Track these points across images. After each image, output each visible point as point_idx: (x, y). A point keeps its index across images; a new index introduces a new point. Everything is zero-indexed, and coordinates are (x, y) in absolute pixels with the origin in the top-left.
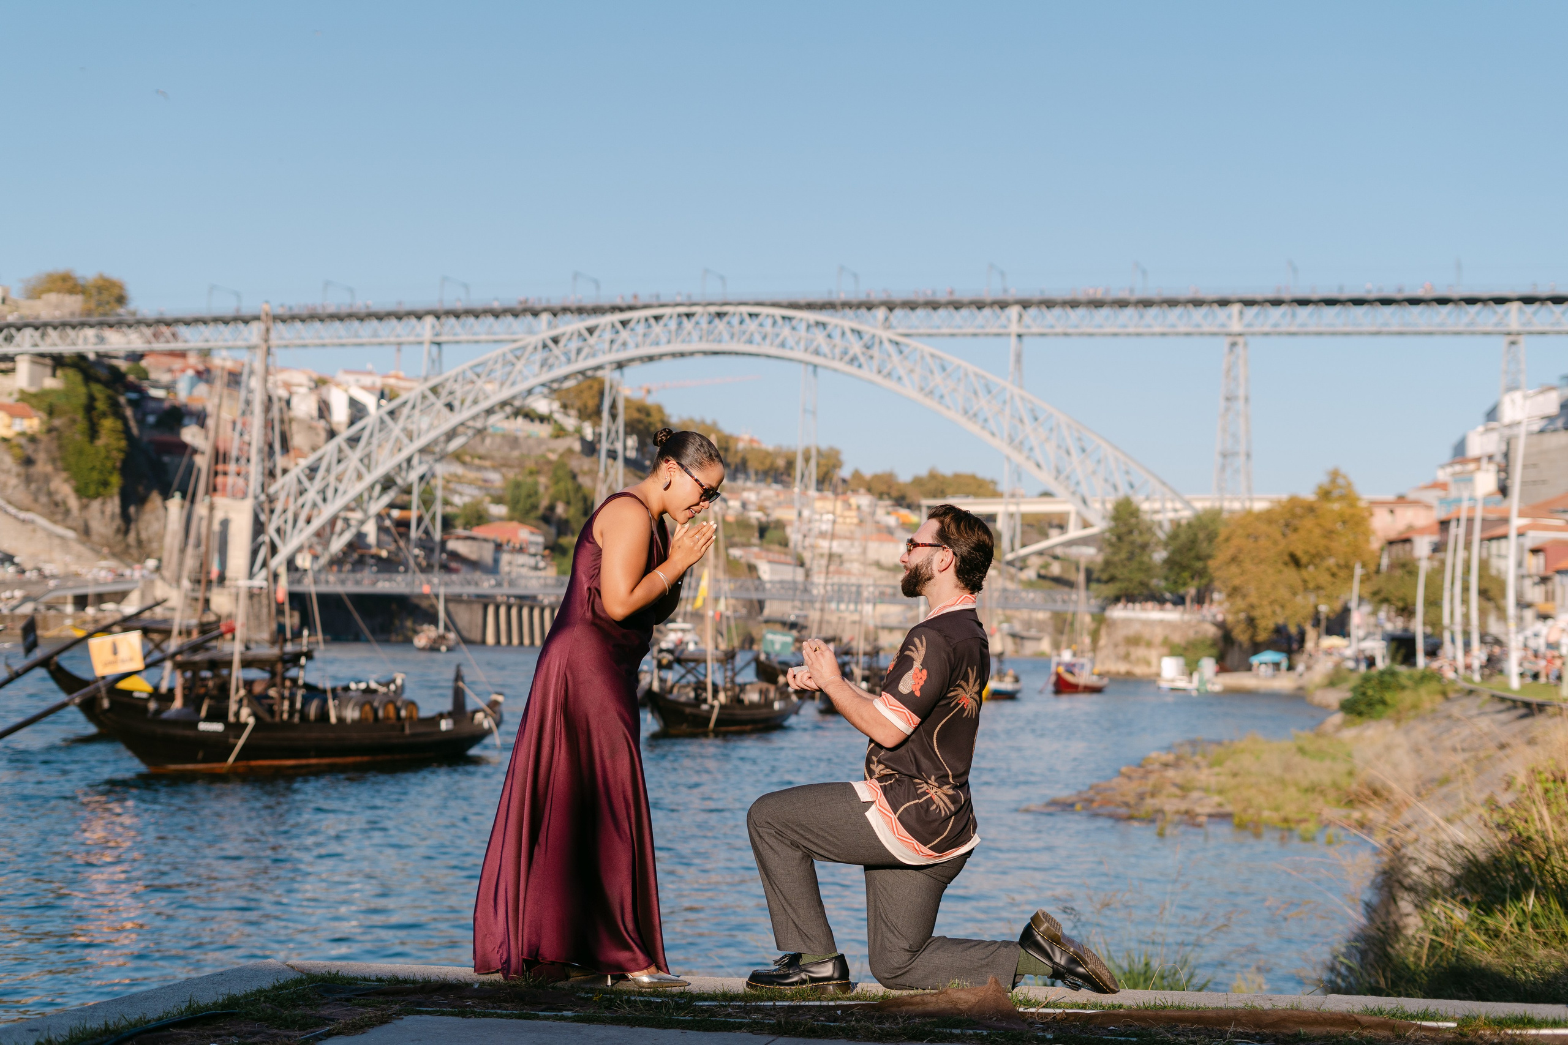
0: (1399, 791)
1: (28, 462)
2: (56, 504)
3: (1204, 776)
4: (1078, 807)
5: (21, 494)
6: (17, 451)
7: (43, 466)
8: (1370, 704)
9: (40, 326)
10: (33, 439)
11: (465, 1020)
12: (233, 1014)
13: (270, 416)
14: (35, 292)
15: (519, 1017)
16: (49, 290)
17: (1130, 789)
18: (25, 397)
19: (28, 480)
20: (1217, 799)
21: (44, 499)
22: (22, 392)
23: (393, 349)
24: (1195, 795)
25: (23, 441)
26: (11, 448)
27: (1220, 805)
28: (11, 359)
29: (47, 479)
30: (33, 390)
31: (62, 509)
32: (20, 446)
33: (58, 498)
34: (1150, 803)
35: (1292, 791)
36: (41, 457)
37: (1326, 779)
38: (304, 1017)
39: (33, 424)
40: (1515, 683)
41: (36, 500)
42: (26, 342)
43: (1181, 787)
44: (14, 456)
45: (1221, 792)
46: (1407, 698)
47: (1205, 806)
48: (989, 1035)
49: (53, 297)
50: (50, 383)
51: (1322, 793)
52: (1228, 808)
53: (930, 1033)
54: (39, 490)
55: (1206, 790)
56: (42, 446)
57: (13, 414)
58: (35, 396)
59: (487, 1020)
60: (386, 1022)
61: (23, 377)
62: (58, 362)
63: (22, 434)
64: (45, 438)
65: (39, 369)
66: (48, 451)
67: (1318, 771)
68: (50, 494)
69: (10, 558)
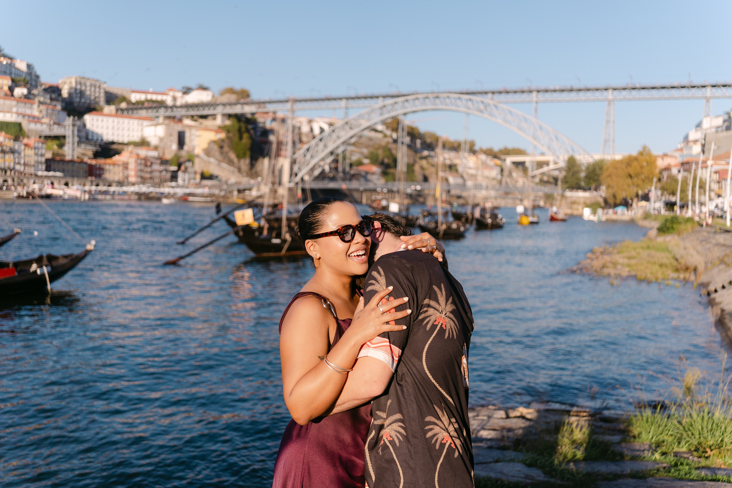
1: (222, 148)
2: (231, 160)
3: (620, 259)
4: (578, 272)
5: (220, 157)
6: (218, 144)
7: (226, 149)
9: (224, 105)
10: (223, 140)
14: (223, 94)
16: (226, 93)
17: (594, 265)
18: (220, 127)
19: (222, 153)
20: (627, 269)
21: (226, 159)
22: (219, 125)
24: (619, 267)
25: (220, 141)
26: (216, 143)
27: (629, 271)
28: (215, 115)
29: (227, 153)
30: (222, 125)
31: (232, 162)
33: (231, 158)
34: (606, 271)
35: (656, 268)
36: (226, 146)
37: (666, 261)
39: (222, 135)
40: (728, 223)
41: (224, 159)
42: (220, 110)
43: (613, 264)
44: (217, 146)
45: (629, 266)
47: (625, 272)
49: (227, 95)
50: (228, 122)
51: (667, 267)
52: (633, 273)
54: (225, 156)
55: (622, 265)
56: (226, 143)
57: (217, 132)
58: (223, 127)
61: (219, 121)
62: (230, 116)
63: (220, 139)
64: (226, 140)
65: (223, 118)
66: (228, 144)
67: (665, 258)
68: (228, 157)
69: (217, 177)
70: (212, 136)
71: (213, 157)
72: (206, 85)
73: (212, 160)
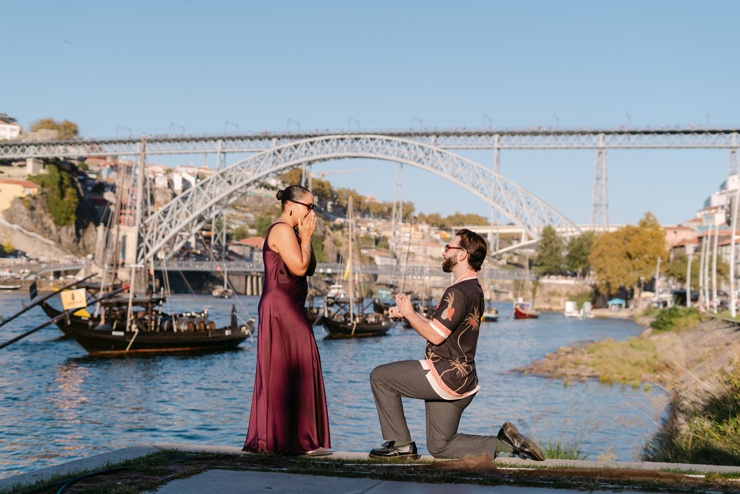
0: (679, 366)
1: (32, 208)
2: (46, 229)
3: (586, 358)
4: (526, 372)
5: (29, 224)
6: (27, 203)
7: (39, 211)
8: (665, 324)
9: (38, 145)
10: (34, 198)
11: (237, 472)
12: (128, 469)
13: (145, 187)
14: (35, 129)
15: (262, 471)
16: (42, 128)
17: (550, 364)
18: (30, 178)
19: (32, 217)
20: (592, 369)
21: (40, 226)
22: (29, 176)
23: (203, 155)
24: (581, 367)
25: (30, 199)
26: (24, 202)
27: (593, 372)
28: (24, 160)
29: (41, 217)
30: (34, 175)
31: (48, 231)
32: (29, 201)
33: (46, 225)
34: (561, 371)
35: (627, 365)
36: (38, 206)
37: (644, 360)
38: (161, 470)
39: (34, 191)
40: (734, 314)
41: (36, 227)
42: (31, 151)
43: (575, 363)
44: (26, 206)
45: (593, 365)
46: (682, 321)
47: (586, 372)
48: (483, 480)
49: (44, 131)
50: (42, 171)
51: (642, 366)
52: (597, 373)
53: (455, 479)
54: (37, 221)
55: (586, 364)
56: (39, 201)
57: (25, 186)
58: (35, 177)
59: (247, 472)
60: (199, 473)
61: (30, 169)
62: (46, 161)
63: (30, 195)
64: (40, 198)
65: (37, 165)
66: (42, 203)
67: (639, 356)
68: (42, 224)
69: (24, 254)
70: (18, 191)
71: (19, 222)
72: (10, 115)
73: (15, 227)
